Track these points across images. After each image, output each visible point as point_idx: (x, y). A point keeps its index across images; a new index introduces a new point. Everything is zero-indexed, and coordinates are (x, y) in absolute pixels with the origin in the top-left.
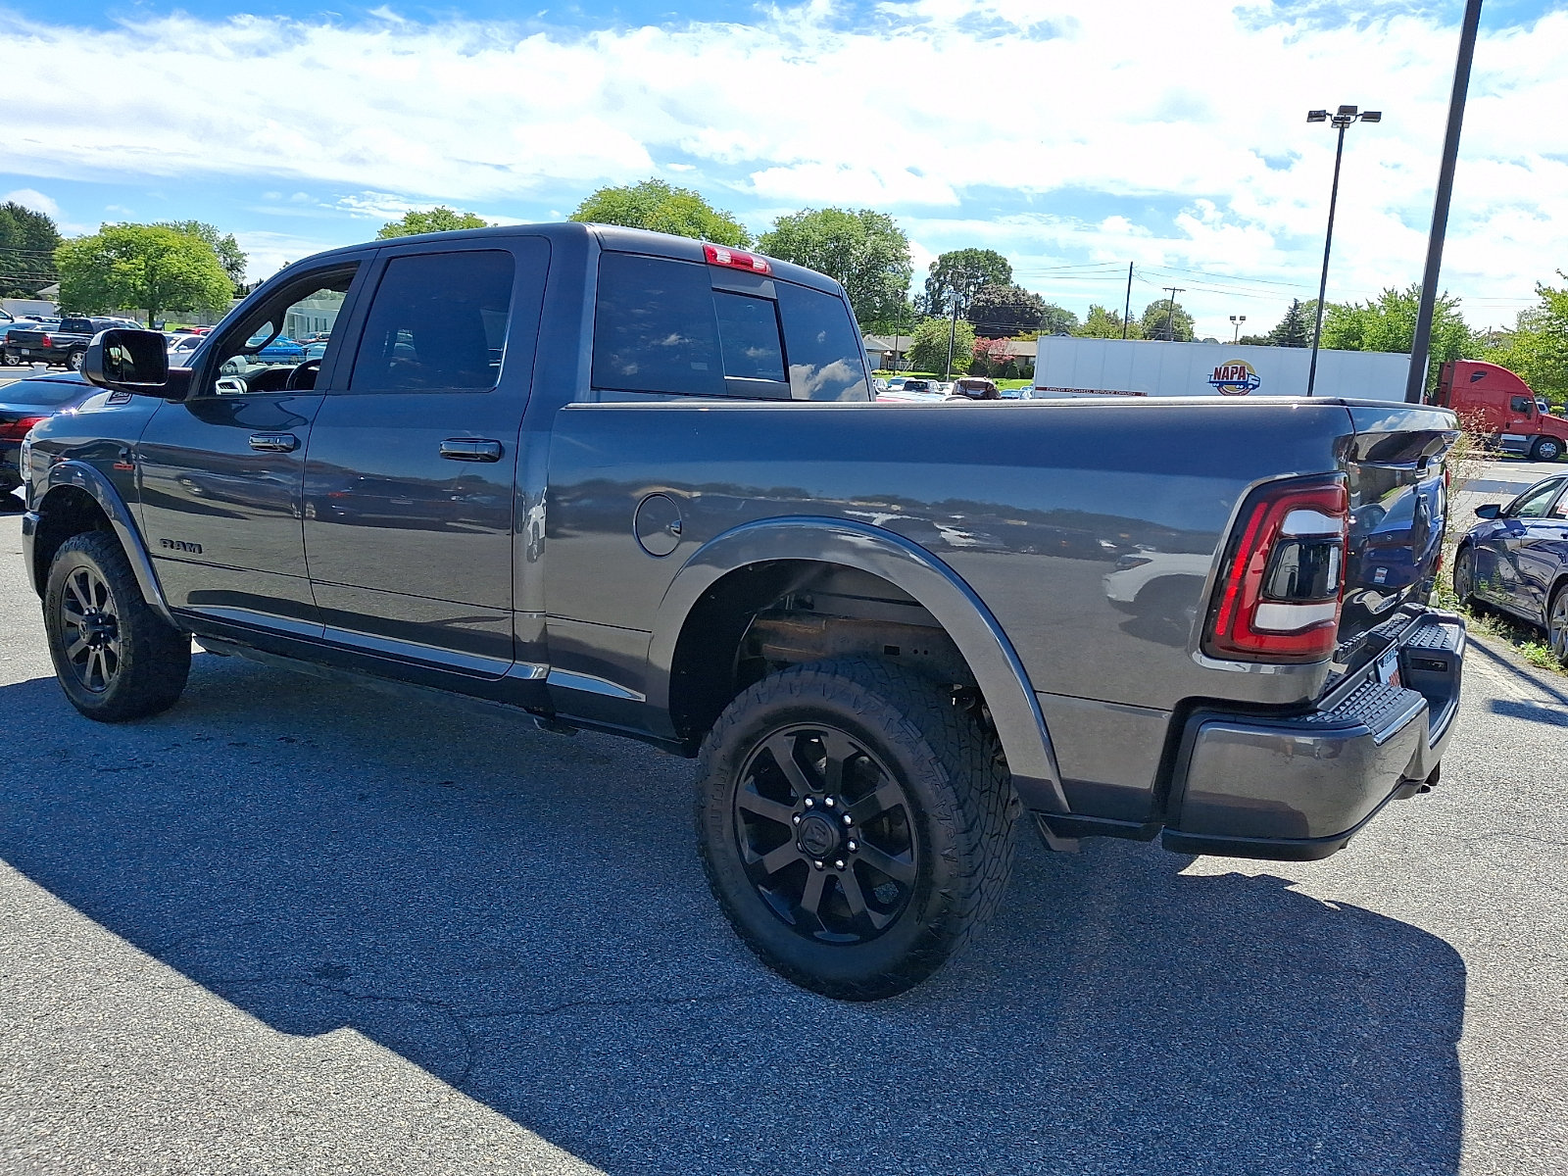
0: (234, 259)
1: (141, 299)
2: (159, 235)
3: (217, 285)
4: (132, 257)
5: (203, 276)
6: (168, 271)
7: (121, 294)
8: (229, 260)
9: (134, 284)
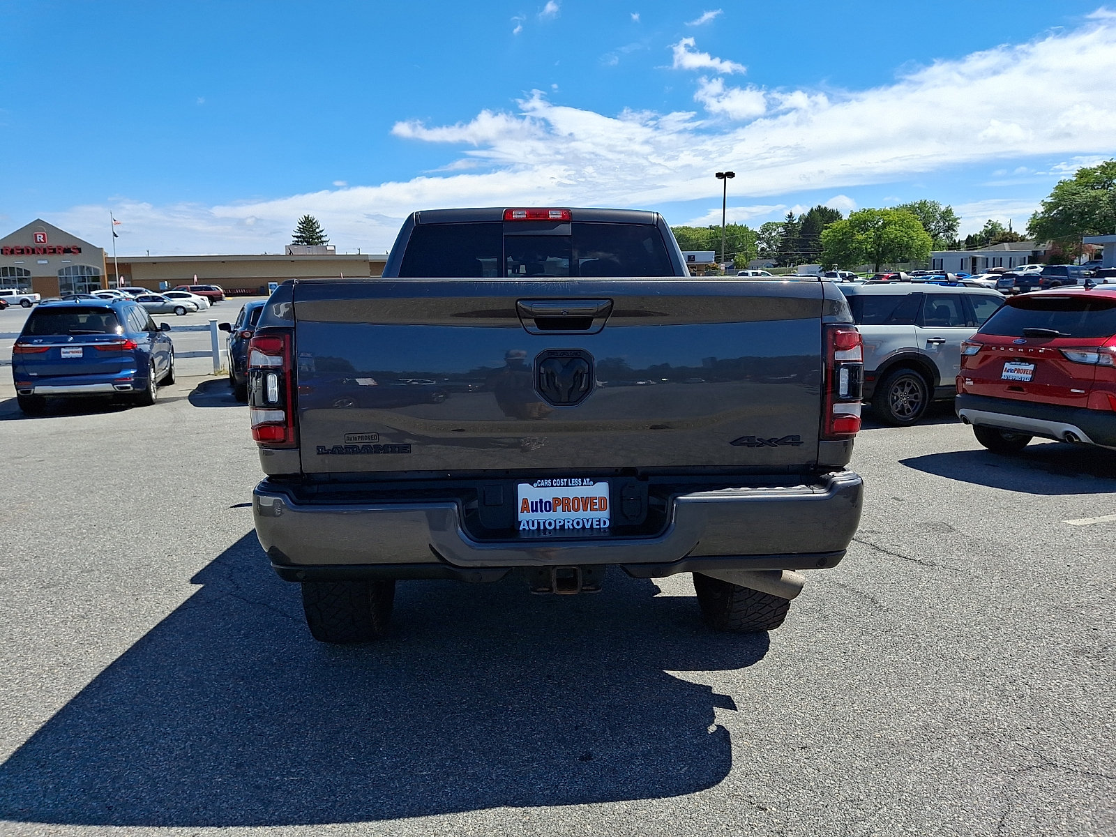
0: (951, 223)
1: (870, 257)
2: (884, 213)
3: (920, 243)
4: (867, 230)
5: (911, 238)
6: (888, 237)
7: (858, 255)
8: (947, 223)
9: (866, 248)
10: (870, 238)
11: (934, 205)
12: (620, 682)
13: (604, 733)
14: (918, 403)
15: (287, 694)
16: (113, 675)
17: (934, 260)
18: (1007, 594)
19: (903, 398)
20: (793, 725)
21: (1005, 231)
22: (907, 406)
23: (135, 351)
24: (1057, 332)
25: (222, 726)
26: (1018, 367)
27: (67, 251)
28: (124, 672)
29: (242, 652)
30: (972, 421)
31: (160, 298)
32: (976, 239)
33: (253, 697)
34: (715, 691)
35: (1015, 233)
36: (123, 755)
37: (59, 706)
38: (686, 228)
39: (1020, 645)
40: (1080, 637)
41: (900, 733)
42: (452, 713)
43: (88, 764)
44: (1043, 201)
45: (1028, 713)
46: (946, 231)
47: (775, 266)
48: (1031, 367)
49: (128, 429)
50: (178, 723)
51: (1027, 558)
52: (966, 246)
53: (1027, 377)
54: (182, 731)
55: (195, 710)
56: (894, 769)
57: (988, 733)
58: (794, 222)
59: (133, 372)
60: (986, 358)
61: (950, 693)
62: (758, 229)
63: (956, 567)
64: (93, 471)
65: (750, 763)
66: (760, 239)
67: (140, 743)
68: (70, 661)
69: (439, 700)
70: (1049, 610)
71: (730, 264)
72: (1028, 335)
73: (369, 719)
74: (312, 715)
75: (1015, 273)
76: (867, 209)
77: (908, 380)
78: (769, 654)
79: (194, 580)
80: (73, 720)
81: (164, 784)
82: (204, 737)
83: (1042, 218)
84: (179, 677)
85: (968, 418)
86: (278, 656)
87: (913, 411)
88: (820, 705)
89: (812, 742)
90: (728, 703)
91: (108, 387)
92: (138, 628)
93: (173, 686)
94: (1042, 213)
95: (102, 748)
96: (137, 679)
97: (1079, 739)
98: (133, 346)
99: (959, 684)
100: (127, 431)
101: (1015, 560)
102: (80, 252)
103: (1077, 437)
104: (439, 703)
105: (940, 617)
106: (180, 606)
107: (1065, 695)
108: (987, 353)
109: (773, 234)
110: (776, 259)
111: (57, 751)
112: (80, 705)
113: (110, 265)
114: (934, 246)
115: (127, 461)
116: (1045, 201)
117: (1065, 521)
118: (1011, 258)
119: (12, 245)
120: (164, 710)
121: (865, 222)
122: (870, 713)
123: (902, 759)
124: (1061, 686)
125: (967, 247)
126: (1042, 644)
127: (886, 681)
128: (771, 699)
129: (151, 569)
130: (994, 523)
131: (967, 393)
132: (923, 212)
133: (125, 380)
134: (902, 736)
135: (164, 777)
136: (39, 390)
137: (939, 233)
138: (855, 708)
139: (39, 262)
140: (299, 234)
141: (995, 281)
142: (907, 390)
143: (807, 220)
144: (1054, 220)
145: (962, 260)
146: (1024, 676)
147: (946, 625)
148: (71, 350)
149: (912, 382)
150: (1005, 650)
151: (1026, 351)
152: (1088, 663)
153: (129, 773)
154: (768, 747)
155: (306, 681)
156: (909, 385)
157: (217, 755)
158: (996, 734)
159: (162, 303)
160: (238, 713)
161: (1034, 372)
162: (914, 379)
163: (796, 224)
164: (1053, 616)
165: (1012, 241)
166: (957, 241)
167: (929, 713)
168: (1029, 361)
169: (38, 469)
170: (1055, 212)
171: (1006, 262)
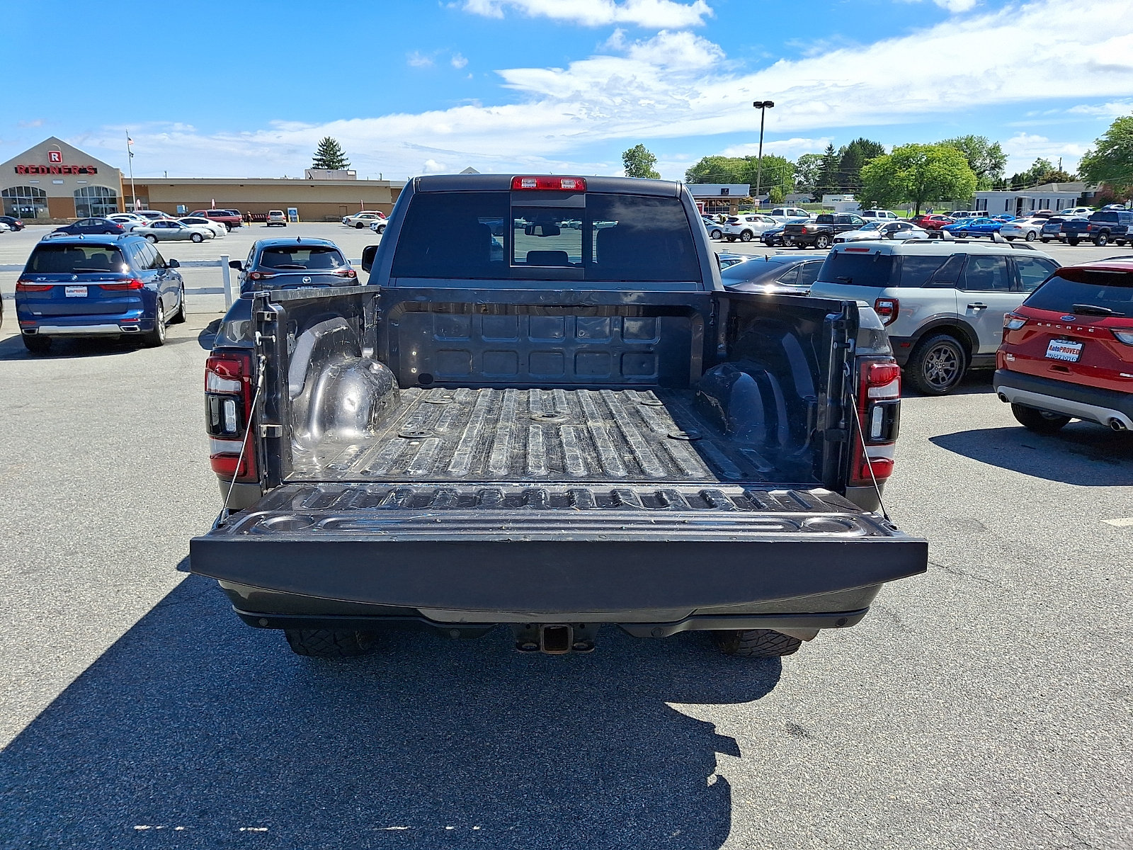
0: (997, 160)
1: (911, 195)
2: (929, 150)
3: (964, 182)
4: (910, 167)
5: (955, 176)
6: (931, 175)
7: (899, 193)
8: (993, 160)
9: (907, 186)
10: (912, 175)
11: (982, 141)
12: (618, 717)
13: (596, 785)
14: (954, 371)
15: (262, 721)
16: (83, 689)
17: (978, 200)
18: (1040, 614)
19: (938, 365)
20: (801, 780)
21: (1055, 170)
22: (942, 374)
23: (142, 290)
24: (1109, 310)
25: (190, 760)
26: (1064, 345)
27: (83, 171)
28: (94, 685)
29: (220, 663)
30: (1011, 399)
31: (175, 224)
32: (1023, 178)
33: (226, 722)
34: (719, 731)
35: (1065, 173)
36: (80, 795)
37: (20, 728)
38: (721, 158)
39: (1052, 681)
40: (1118, 673)
41: (917, 794)
42: (435, 752)
43: (41, 807)
44: (1097, 139)
45: (1059, 774)
46: (993, 168)
47: (812, 201)
48: (1079, 346)
49: (133, 374)
50: (143, 755)
51: (1063, 567)
52: (1012, 185)
53: (1074, 357)
54: (146, 765)
55: (163, 738)
56: (908, 843)
57: (1014, 798)
58: (834, 155)
59: (140, 313)
60: (1030, 333)
61: (973, 742)
62: (795, 162)
63: (986, 577)
64: (92, 426)
65: (752, 829)
66: (797, 172)
67: (100, 780)
68: (39, 670)
69: (422, 734)
70: (1084, 637)
71: (764, 198)
72: (1078, 311)
73: (346, 757)
74: (285, 749)
75: (1062, 217)
76: (910, 144)
77: (945, 348)
78: (780, 685)
79: (181, 567)
80: (32, 747)
81: (120, 835)
82: (169, 774)
83: (1095, 158)
84: (152, 695)
85: (1007, 396)
86: (257, 670)
87: (949, 379)
88: (831, 755)
89: (821, 803)
90: (731, 747)
91: (114, 328)
92: (115, 629)
93: (143, 705)
94: (1096, 152)
95: (59, 786)
96: (107, 696)
97: (1117, 811)
98: (140, 286)
99: (984, 731)
100: (131, 377)
101: (1050, 570)
102: (96, 172)
103: (1123, 424)
104: (422, 739)
105: (966, 642)
106: (161, 602)
107: (1100, 751)
108: (1031, 328)
109: (812, 167)
110: (813, 193)
111: (10, 789)
112: (43, 727)
113: (127, 187)
114: (978, 184)
115: (128, 415)
116: (1100, 139)
117: (1104, 521)
118: (1058, 200)
119: (27, 164)
120: (131, 736)
121: (907, 158)
122: (886, 766)
123: (918, 830)
124: (1096, 738)
125: (1013, 187)
126: (1076, 681)
127: (905, 724)
128: (779, 744)
129: (137, 552)
130: (1029, 520)
131: (1007, 370)
132: (969, 148)
133: (131, 321)
134: (918, 798)
135: (121, 826)
136: (44, 330)
137: (984, 171)
138: (870, 759)
139: (54, 182)
140: (319, 157)
141: (1041, 226)
142: (943, 357)
143: (847, 153)
144: (1107, 160)
145: (1007, 200)
146: (1055, 723)
147: (973, 652)
148: (76, 289)
149: (949, 349)
150: (1036, 687)
151: (1074, 328)
152: (1127, 708)
153: (84, 820)
154: (772, 809)
155: (284, 704)
156: (945, 352)
157: (181, 798)
158: (1022, 800)
159: (178, 229)
160: (208, 743)
161: (1081, 353)
162: (950, 346)
163: (836, 157)
164: (1090, 644)
165: (1060, 181)
166: (1003, 180)
167: (950, 769)
168: (1077, 340)
169: (36, 422)
170: (1110, 151)
171: (1053, 205)
